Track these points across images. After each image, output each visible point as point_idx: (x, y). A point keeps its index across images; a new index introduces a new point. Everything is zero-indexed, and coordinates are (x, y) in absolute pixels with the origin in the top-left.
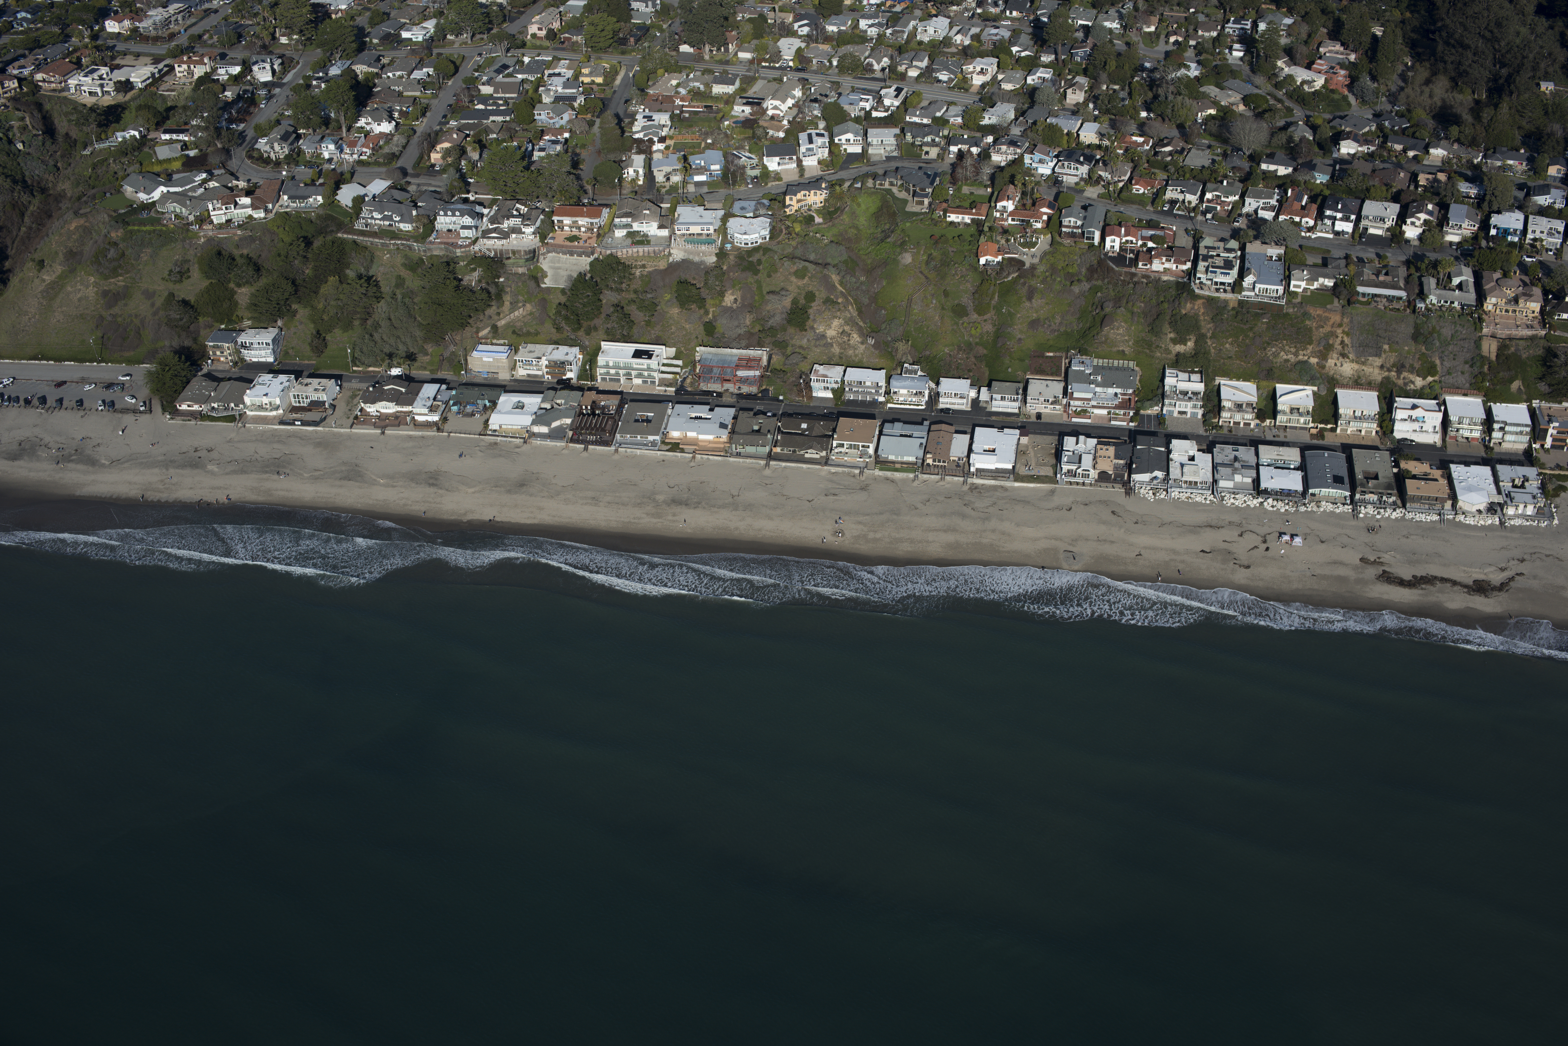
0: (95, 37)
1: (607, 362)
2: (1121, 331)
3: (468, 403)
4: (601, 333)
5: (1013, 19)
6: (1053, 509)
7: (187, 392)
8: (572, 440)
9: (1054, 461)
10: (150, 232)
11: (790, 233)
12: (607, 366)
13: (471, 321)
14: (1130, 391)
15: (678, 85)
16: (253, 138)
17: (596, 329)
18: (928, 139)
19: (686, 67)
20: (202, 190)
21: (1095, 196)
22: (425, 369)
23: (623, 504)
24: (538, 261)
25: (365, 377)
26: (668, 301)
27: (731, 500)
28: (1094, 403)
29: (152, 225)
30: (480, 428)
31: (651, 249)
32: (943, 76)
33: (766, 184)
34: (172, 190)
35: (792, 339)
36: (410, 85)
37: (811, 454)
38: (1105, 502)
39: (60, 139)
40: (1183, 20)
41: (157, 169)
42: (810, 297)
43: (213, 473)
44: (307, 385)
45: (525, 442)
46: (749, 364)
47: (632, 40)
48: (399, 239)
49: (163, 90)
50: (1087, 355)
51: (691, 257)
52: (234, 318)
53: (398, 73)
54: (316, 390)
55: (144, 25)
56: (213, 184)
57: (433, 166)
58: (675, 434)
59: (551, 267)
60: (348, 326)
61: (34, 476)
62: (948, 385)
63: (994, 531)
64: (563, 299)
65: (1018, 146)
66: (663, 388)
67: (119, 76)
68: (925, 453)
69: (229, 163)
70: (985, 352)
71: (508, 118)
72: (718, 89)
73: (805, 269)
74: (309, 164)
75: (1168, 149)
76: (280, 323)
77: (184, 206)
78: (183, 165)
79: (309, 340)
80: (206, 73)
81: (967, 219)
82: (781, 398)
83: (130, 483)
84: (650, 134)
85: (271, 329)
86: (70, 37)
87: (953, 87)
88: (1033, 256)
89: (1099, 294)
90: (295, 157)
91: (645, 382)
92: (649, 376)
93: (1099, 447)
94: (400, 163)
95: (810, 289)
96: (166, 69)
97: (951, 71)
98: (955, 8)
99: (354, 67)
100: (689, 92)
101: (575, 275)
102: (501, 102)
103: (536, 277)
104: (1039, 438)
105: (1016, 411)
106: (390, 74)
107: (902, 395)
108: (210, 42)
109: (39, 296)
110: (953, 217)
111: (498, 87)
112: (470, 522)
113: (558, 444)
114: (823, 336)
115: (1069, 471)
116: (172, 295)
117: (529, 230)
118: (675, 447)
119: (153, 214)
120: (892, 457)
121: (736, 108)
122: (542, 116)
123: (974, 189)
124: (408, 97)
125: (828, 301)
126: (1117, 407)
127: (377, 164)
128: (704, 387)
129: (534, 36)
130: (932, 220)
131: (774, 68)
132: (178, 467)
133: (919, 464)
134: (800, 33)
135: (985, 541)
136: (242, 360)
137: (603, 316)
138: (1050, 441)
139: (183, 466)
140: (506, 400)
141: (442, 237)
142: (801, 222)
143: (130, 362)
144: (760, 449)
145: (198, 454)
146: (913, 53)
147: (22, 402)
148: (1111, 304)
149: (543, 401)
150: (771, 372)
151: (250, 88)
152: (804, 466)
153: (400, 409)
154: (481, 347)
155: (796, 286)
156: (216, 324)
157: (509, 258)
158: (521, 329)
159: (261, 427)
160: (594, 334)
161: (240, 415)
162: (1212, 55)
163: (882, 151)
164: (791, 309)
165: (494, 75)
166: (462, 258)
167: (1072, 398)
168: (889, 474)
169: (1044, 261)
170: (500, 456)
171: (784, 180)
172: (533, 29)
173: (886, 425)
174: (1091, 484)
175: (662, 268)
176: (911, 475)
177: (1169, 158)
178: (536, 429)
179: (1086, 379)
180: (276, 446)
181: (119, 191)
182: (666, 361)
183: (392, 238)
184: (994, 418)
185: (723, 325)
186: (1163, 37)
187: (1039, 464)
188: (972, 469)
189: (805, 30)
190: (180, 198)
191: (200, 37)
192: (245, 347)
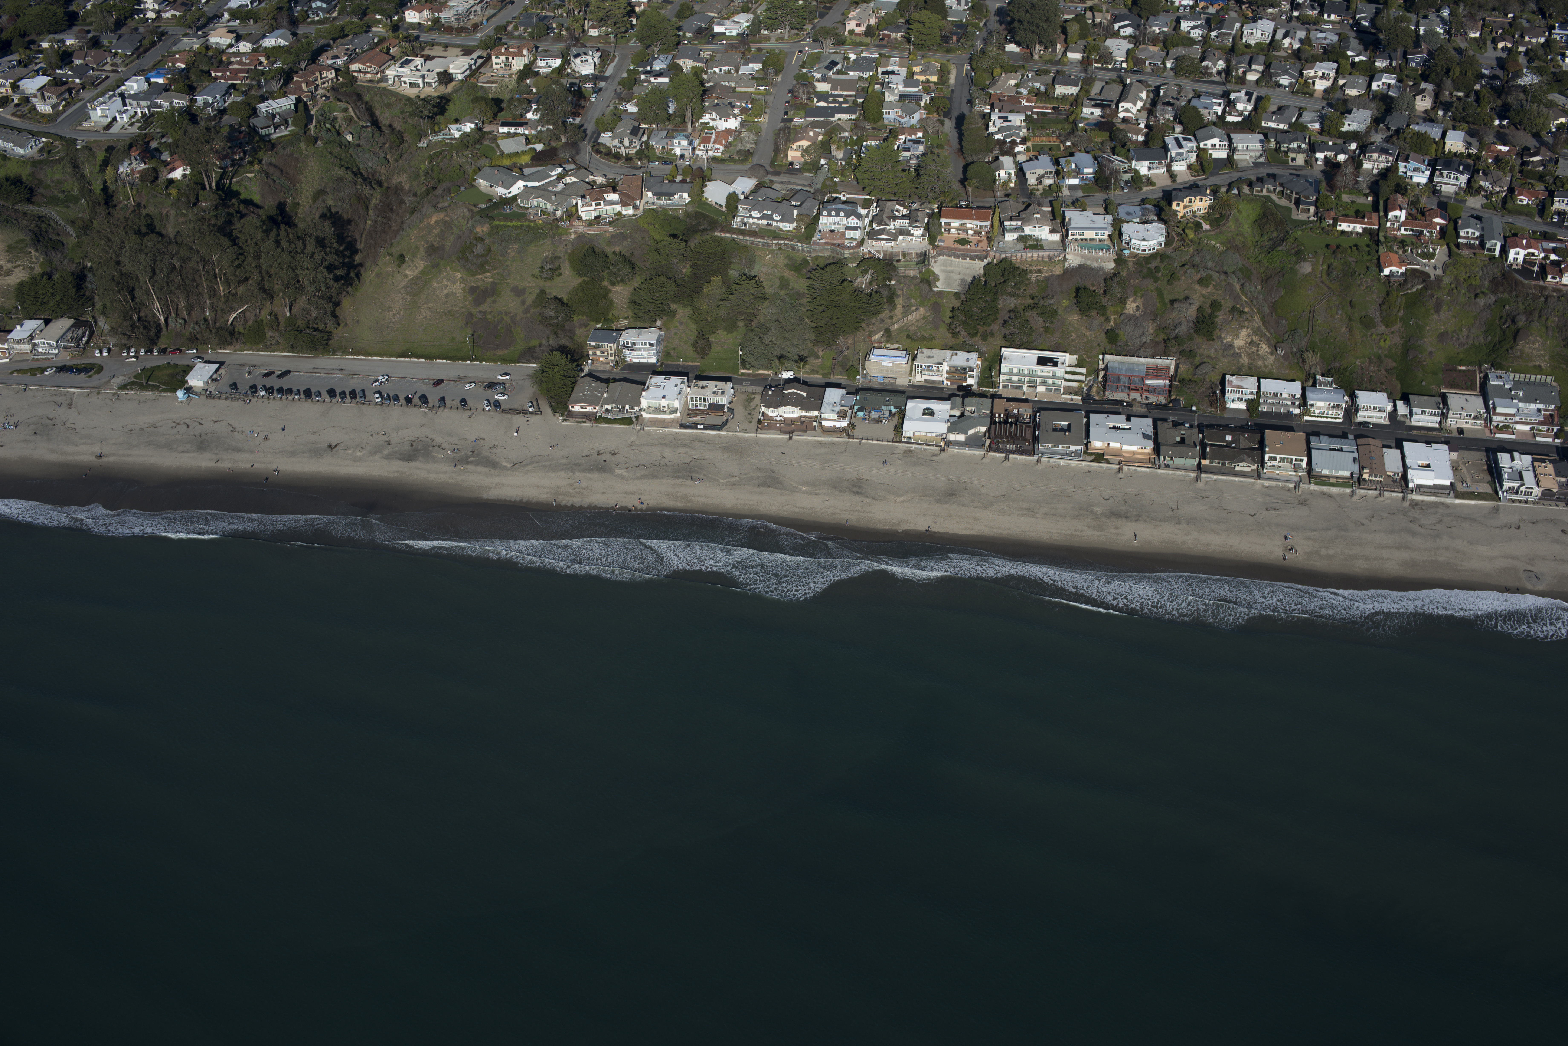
0: (395, 28)
1: (1011, 369)
2: (1537, 345)
3: (873, 409)
4: (999, 340)
5: (1333, 23)
6: (1502, 527)
7: (577, 393)
8: (990, 448)
9: (1489, 478)
10: (516, 228)
11: (1183, 240)
12: (1010, 373)
13: (863, 325)
14: (1552, 407)
15: (1017, 86)
16: (594, 133)
17: (992, 334)
18: (1295, 145)
19: (1019, 67)
20: (560, 186)
21: (1478, 206)
22: (817, 372)
23: (1061, 516)
24: (929, 264)
25: (755, 380)
26: (1067, 307)
27: (1171, 513)
28: (1517, 419)
29: (519, 220)
30: (891, 434)
31: (1046, 254)
32: (1285, 81)
33: (1141, 189)
34: (530, 184)
35: (1200, 348)
36: (741, 80)
37: (1243, 467)
38: (1552, 520)
39: (386, 131)
40: (1507, 26)
41: (506, 162)
42: (1215, 305)
43: (623, 478)
44: (703, 387)
45: (942, 450)
46: (1156, 372)
47: (955, 38)
48: (783, 239)
49: (482, 81)
50: (1501, 369)
51: (1089, 263)
52: (610, 316)
53: (724, 68)
54: (714, 393)
55: (447, 15)
56: (570, 180)
57: (791, 164)
58: (1097, 444)
59: (943, 271)
60: (731, 327)
61: (432, 477)
62: (1365, 398)
63: (1447, 549)
64: (957, 304)
65: (1390, 154)
66: (1069, 397)
67: (437, 66)
68: (1362, 468)
69: (577, 157)
70: (1394, 364)
71: (854, 116)
72: (1061, 90)
73: (1210, 277)
74: (663, 160)
75: (1537, 158)
76: (659, 323)
77: (549, 201)
78: (533, 159)
79: (692, 342)
80: (525, 65)
81: (1359, 228)
82: (1194, 408)
83: (538, 487)
84: (1011, 135)
85: (651, 329)
86: (369, 27)
87: (1297, 92)
88: (1435, 268)
89: (1507, 307)
90: (645, 153)
91: (1048, 390)
92: (1054, 383)
93: (1536, 464)
94: (754, 160)
95: (1215, 297)
96: (480, 61)
97: (1292, 76)
98: (1270, 10)
99: (678, 61)
100: (1029, 92)
101: (969, 279)
102: (841, 100)
103: (928, 280)
104: (1467, 454)
105: (1437, 425)
106: (716, 70)
107: (1320, 408)
108: (516, 33)
109: (403, 291)
110: (1344, 226)
111: (835, 84)
112: (906, 533)
113: (977, 453)
114: (1231, 346)
115: (1510, 488)
116: (543, 292)
117: (918, 232)
118: (1100, 457)
119: (515, 209)
120: (1325, 472)
121: (1085, 110)
122: (891, 116)
123: (1353, 197)
124: (741, 93)
125: (1233, 309)
126: (1541, 423)
127: (731, 160)
128: (1110, 395)
129: (851, 32)
130: (1323, 229)
131: (1107, 69)
132: (584, 471)
133: (1355, 479)
134: (1122, 34)
135: (1441, 559)
136: (623, 360)
137: (1000, 321)
138: (1479, 457)
139: (589, 469)
140: (914, 407)
141: (826, 238)
142: (1191, 228)
143: (504, 360)
144: (1189, 461)
145: (603, 457)
146: (1248, 58)
147: (403, 401)
148: (1523, 318)
149: (952, 409)
150: (1178, 382)
151: (577, 81)
152: (1237, 479)
153: (803, 414)
154: (876, 351)
155: (1200, 295)
156: (592, 323)
157: (899, 261)
158: (915, 334)
159: (661, 430)
160: (990, 339)
161: (637, 418)
162: (1544, 62)
163: (1248, 157)
164: (1197, 317)
165: (826, 71)
166: (852, 260)
167: (1495, 414)
168: (1325, 488)
169: (1448, 273)
170: (920, 464)
171: (1158, 185)
172: (851, 25)
173: (1312, 438)
174: (1534, 503)
175: (1058, 273)
176: (1348, 491)
177: (1541, 168)
178: (952, 437)
179: (1507, 395)
180: (682, 450)
181: (472, 186)
182: (1068, 369)
183: (774, 238)
184: (1415, 432)
185: (1126, 333)
186: (1489, 42)
187: (1474, 481)
188: (1411, 485)
189: (1129, 31)
190: (542, 192)
191: (505, 27)
192: (628, 348)
